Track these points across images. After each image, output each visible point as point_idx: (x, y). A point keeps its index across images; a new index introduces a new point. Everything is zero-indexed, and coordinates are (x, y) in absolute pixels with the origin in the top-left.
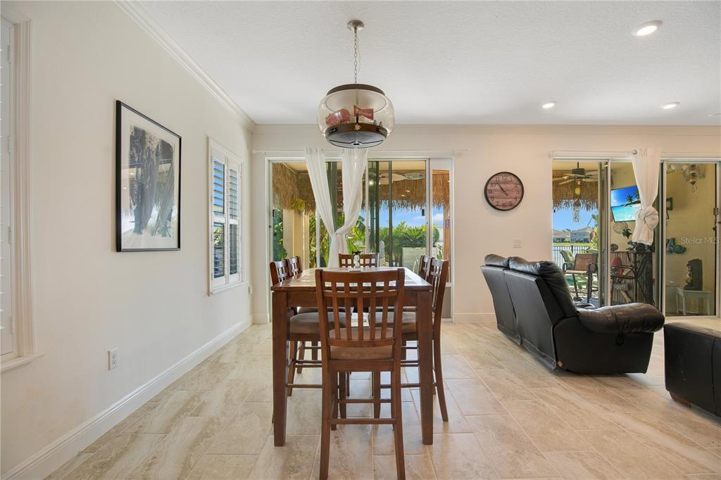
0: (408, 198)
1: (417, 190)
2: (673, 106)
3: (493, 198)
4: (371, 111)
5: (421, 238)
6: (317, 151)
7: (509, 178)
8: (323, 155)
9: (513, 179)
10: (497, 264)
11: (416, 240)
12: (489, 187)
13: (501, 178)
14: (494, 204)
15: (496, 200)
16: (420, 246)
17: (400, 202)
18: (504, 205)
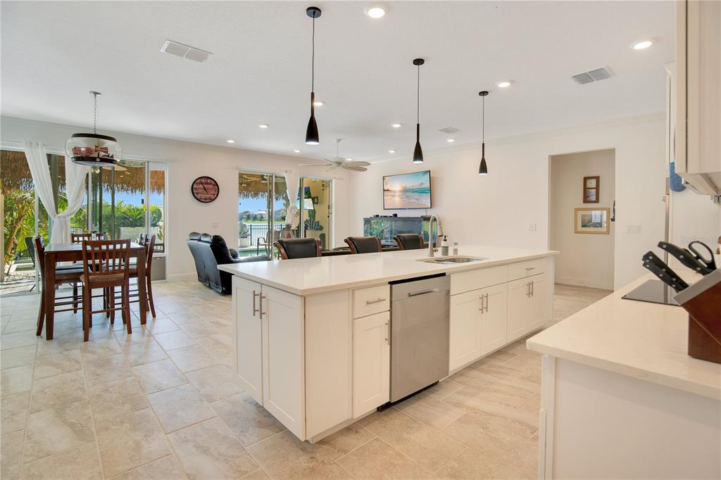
0: (128, 184)
1: (138, 176)
2: (298, 151)
3: (197, 193)
4: (106, 149)
5: (141, 218)
6: (38, 144)
7: (209, 181)
8: (44, 149)
9: (212, 182)
10: (195, 238)
11: (136, 220)
12: (195, 186)
13: (203, 181)
14: (199, 197)
15: (200, 195)
16: (140, 226)
17: (120, 186)
18: (205, 199)
